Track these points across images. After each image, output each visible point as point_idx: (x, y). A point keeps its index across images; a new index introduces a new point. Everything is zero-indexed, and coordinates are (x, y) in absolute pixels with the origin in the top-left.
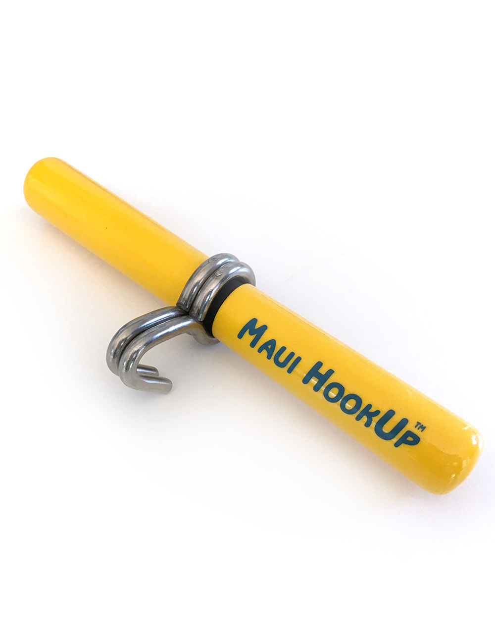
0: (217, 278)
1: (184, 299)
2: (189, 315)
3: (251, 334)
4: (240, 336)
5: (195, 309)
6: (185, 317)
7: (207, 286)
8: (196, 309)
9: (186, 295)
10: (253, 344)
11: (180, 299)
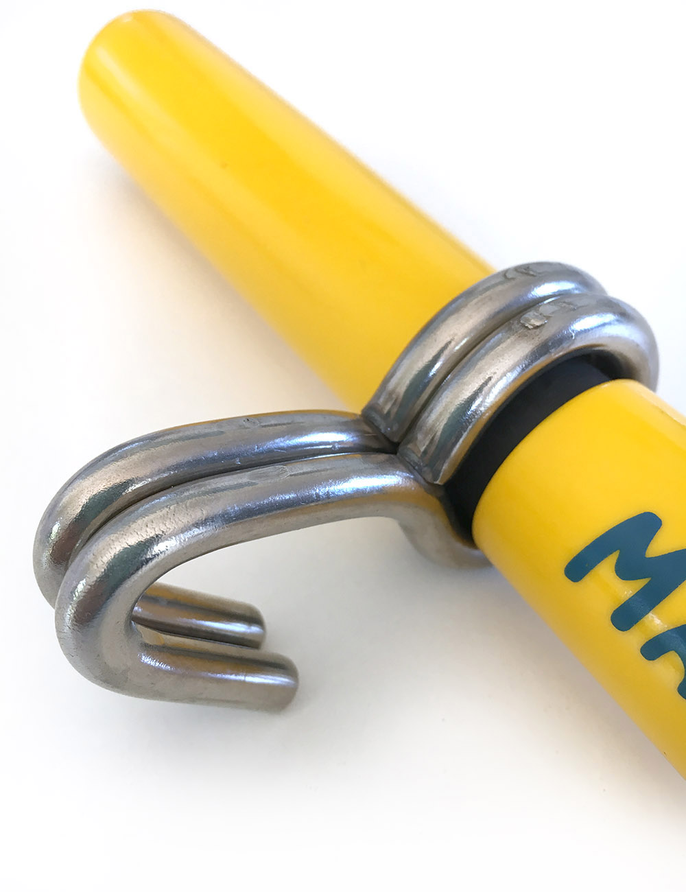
0: (526, 332)
1: (391, 394)
2: (395, 453)
3: (624, 572)
4: (578, 568)
5: (420, 437)
6: (383, 457)
7: (480, 359)
8: (426, 434)
9: (402, 382)
10: (625, 617)
11: (377, 395)
